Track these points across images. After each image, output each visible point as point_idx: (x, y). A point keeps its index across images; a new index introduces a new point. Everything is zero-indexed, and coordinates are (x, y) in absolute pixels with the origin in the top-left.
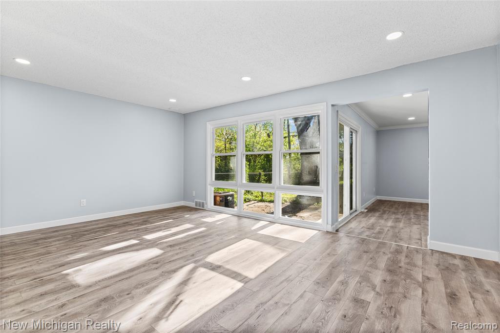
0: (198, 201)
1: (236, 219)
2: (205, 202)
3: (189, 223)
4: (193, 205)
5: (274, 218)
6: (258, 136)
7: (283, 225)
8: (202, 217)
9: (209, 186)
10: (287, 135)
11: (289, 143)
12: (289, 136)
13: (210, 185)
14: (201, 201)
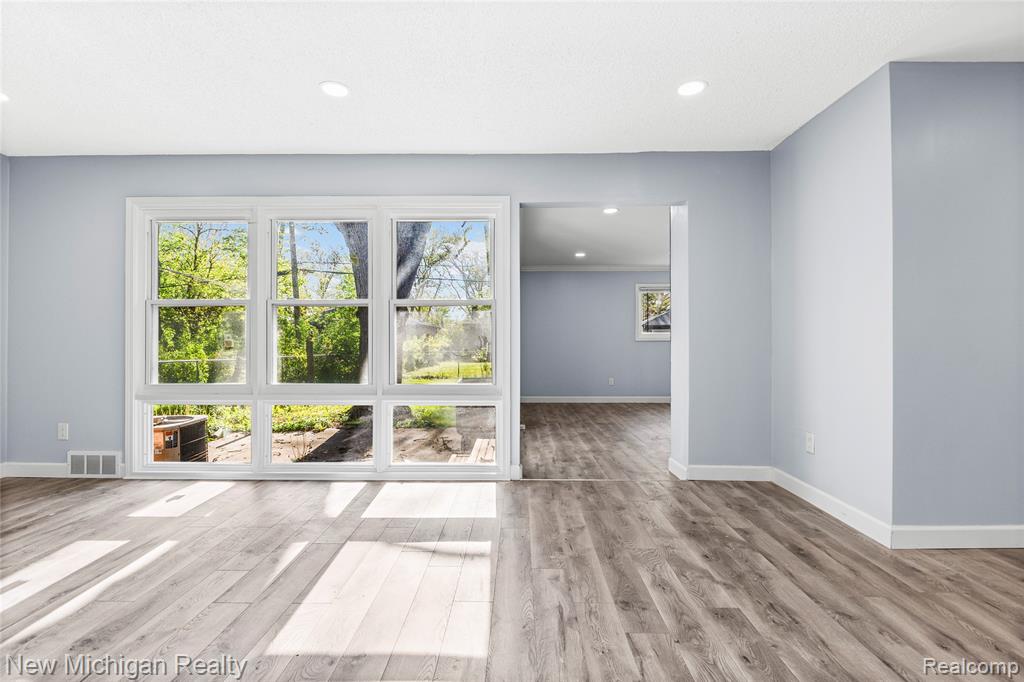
0: (85, 453)
1: (246, 490)
2: (118, 455)
3: (92, 536)
4: (62, 470)
5: (375, 471)
6: (204, 264)
7: (405, 484)
8: (131, 505)
9: (136, 403)
10: (288, 267)
11: (295, 285)
12: (295, 270)
13: (138, 397)
14: (101, 453)
